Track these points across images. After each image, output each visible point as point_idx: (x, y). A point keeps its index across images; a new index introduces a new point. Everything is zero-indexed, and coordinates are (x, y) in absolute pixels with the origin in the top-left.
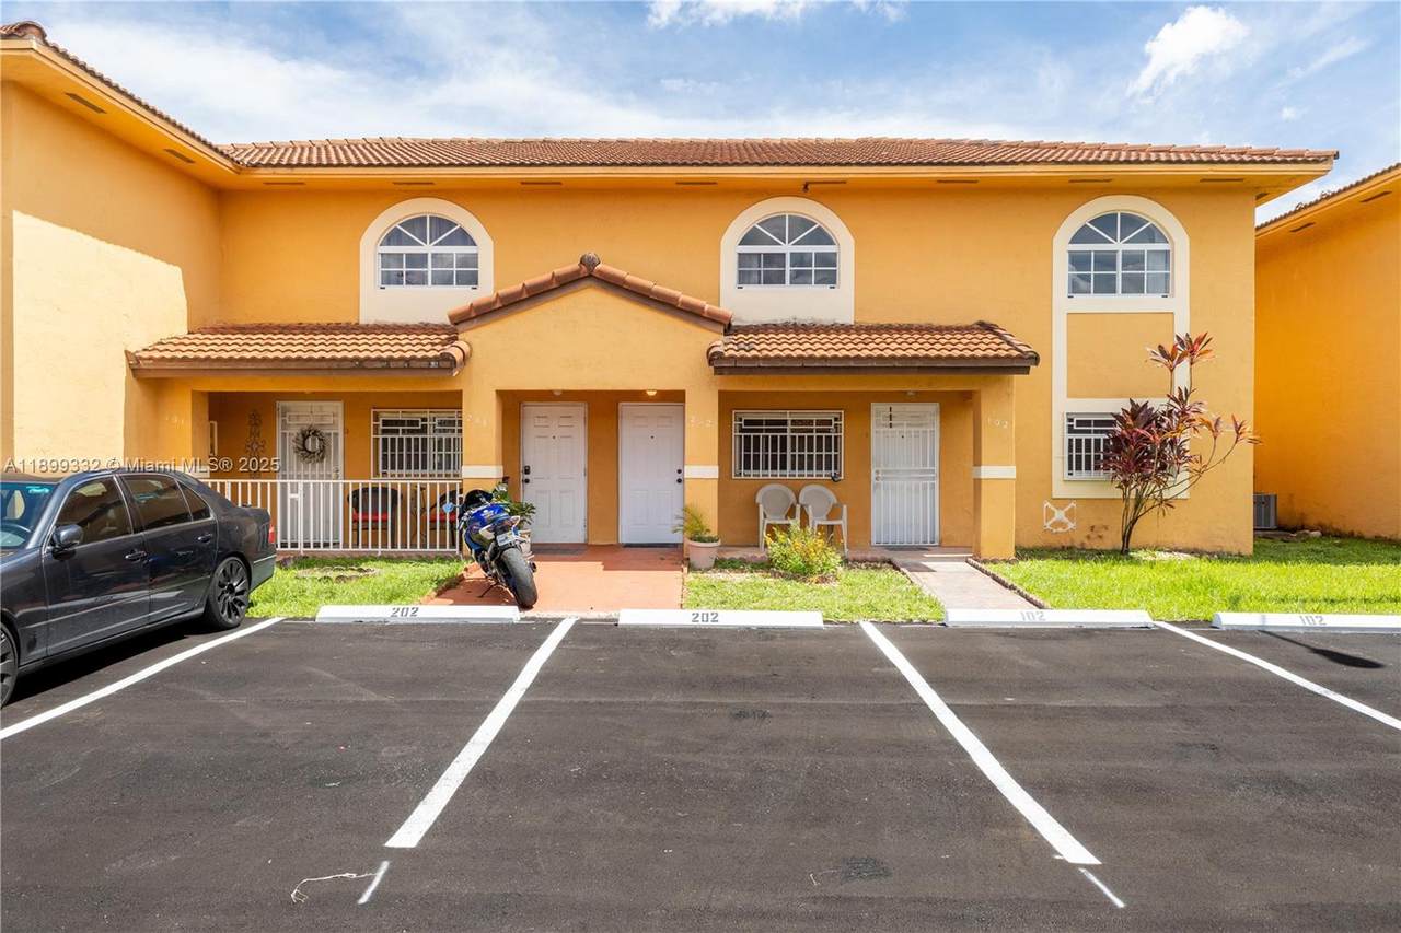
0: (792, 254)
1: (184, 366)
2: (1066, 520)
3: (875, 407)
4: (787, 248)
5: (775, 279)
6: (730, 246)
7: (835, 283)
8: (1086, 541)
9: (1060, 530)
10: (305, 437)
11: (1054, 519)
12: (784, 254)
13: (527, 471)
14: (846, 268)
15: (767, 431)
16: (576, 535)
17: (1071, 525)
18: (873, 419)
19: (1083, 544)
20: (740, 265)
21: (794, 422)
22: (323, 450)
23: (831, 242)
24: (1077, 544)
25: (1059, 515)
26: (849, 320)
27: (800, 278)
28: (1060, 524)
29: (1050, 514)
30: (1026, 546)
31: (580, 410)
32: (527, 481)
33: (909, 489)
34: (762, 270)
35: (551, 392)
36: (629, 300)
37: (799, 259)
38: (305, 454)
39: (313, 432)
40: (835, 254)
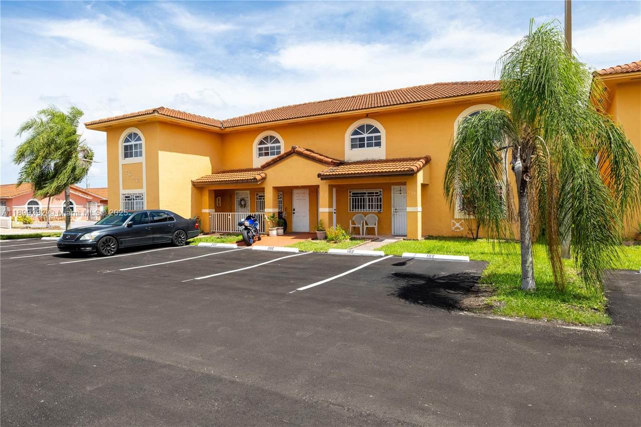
0: (367, 137)
1: (208, 183)
2: (460, 227)
3: (392, 187)
4: (365, 135)
5: (362, 146)
6: (348, 136)
7: (380, 145)
8: (467, 234)
9: (457, 230)
10: (241, 201)
11: (456, 226)
12: (364, 138)
13: (294, 210)
14: (383, 141)
15: (360, 196)
16: (307, 230)
17: (462, 229)
18: (392, 191)
19: (466, 236)
20: (352, 142)
21: (368, 193)
22: (245, 205)
23: (379, 132)
24: (464, 235)
25: (458, 225)
26: (384, 158)
27: (369, 145)
28: (458, 228)
29: (454, 224)
30: (445, 236)
31: (307, 191)
32: (294, 213)
33: (404, 215)
34: (358, 143)
35: (298, 186)
36: (305, 158)
37: (369, 139)
38: (241, 206)
39: (243, 199)
40: (380, 136)
